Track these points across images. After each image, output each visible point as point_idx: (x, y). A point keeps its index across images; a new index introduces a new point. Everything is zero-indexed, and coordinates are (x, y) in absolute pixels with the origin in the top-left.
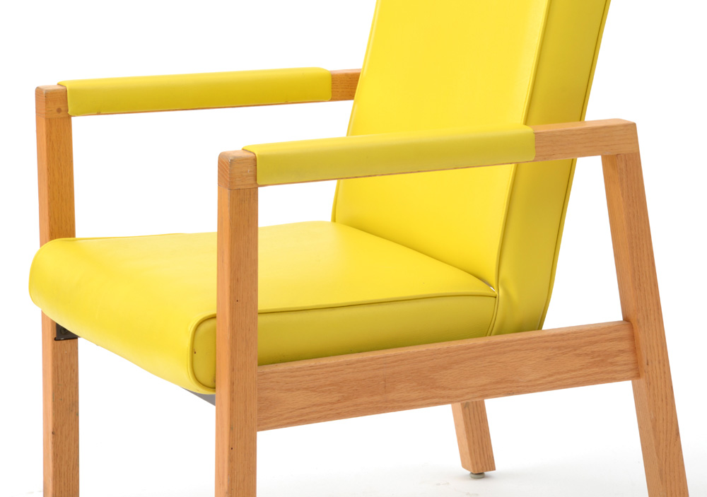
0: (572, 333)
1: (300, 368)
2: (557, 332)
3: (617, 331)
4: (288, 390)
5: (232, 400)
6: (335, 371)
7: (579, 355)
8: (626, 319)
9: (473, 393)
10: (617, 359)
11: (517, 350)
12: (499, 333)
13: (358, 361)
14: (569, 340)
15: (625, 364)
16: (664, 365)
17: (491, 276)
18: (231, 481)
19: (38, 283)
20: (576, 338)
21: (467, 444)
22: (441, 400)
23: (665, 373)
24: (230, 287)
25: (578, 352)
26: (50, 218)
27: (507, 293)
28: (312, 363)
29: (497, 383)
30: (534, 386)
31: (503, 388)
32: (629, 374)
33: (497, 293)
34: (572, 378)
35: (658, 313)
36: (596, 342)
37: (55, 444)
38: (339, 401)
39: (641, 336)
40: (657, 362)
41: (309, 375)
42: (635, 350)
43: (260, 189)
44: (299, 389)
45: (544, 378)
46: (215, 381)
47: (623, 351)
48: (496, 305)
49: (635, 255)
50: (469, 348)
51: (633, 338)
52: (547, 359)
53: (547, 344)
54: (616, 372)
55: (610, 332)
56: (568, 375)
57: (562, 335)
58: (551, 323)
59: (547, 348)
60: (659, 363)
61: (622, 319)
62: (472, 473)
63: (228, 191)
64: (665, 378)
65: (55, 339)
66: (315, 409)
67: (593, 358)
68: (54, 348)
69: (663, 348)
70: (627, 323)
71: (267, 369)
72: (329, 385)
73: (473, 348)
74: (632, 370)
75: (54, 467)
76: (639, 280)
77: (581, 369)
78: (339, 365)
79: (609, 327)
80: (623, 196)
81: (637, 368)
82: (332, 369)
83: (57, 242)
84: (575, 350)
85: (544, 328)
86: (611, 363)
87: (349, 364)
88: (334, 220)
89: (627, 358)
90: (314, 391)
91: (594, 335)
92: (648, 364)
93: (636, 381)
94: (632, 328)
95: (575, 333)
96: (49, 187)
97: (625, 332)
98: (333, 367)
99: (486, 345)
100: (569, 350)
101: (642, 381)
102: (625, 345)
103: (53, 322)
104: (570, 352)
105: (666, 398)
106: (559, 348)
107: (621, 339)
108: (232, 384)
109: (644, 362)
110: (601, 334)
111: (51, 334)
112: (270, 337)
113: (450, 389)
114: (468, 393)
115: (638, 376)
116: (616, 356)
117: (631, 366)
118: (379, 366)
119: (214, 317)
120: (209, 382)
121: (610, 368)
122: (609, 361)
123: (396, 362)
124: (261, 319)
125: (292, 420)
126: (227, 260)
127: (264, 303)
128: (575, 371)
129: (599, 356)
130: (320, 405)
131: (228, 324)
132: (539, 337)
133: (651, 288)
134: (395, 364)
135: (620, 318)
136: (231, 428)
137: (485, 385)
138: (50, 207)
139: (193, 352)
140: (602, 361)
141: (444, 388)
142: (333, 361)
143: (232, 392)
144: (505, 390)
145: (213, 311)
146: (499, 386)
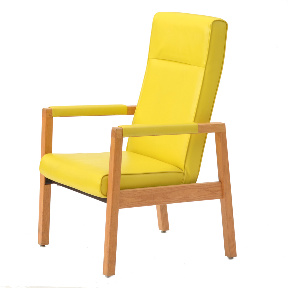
2: (201, 184)
3: (217, 184)
4: (127, 197)
5: (113, 199)
8: (220, 181)
9: (178, 200)
10: (217, 192)
12: (184, 184)
13: (147, 190)
15: (219, 194)
16: (230, 195)
17: (182, 167)
22: (169, 202)
23: (230, 197)
24: (114, 166)
25: (207, 190)
27: (187, 172)
28: (134, 190)
29: (184, 198)
32: (220, 197)
33: (184, 172)
36: (212, 187)
37: (43, 216)
38: (141, 201)
39: (224, 186)
40: (228, 193)
41: (133, 193)
42: (222, 190)
43: (123, 138)
44: (130, 197)
45: (197, 197)
46: (107, 194)
47: (219, 190)
48: (184, 175)
49: (224, 162)
51: (222, 186)
52: (198, 192)
53: (198, 187)
54: (216, 196)
56: (204, 197)
57: (203, 185)
58: (199, 181)
61: (218, 181)
62: (162, 231)
63: (115, 138)
65: (45, 184)
66: (134, 203)
67: (211, 192)
68: (44, 187)
71: (122, 191)
72: (139, 196)
73: (178, 187)
76: (225, 169)
77: (207, 195)
78: (141, 190)
79: (216, 183)
80: (221, 145)
81: (223, 195)
84: (206, 189)
85: (196, 183)
86: (216, 193)
87: (144, 190)
88: (127, 150)
89: (220, 192)
90: (134, 198)
94: (222, 183)
97: (220, 185)
99: (182, 187)
101: (224, 199)
102: (219, 188)
104: (204, 190)
105: (230, 204)
106: (202, 188)
107: (218, 187)
108: (113, 194)
109: (225, 194)
110: (213, 185)
112: (124, 181)
113: (171, 199)
114: (176, 201)
115: (223, 198)
117: (221, 195)
119: (107, 175)
120: (105, 194)
122: (215, 193)
124: (122, 176)
125: (128, 206)
126: (113, 158)
127: (122, 172)
128: (205, 195)
130: (136, 202)
131: (112, 177)
132: (195, 185)
133: (227, 172)
136: (112, 207)
139: (101, 185)
140: (213, 193)
143: (113, 197)
145: (108, 173)
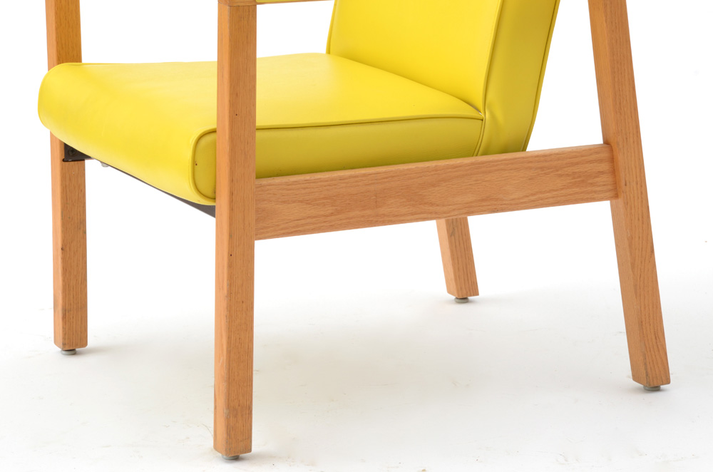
0: (555, 154)
1: (296, 182)
2: (540, 153)
3: (597, 153)
4: (284, 202)
5: (231, 209)
6: (329, 185)
7: (561, 176)
8: (606, 142)
9: (459, 209)
10: (596, 179)
11: (502, 170)
12: (485, 153)
13: (351, 177)
14: (551, 161)
15: (604, 185)
16: (641, 186)
17: (478, 100)
18: (230, 285)
19: (47, 106)
20: (558, 159)
21: (452, 270)
22: (429, 216)
23: (642, 193)
24: (230, 101)
25: (560, 172)
26: (57, 43)
27: (493, 116)
28: (307, 177)
29: (483, 200)
30: (517, 204)
31: (489, 205)
32: (608, 194)
33: (483, 116)
34: (553, 197)
35: (637, 136)
36: (577, 163)
37: (64, 259)
38: (332, 214)
39: (621, 158)
40: (634, 182)
41: (305, 188)
42: (614, 172)
43: (259, 7)
44: (294, 202)
45: (527, 196)
46: (215, 193)
47: (602, 173)
48: (483, 127)
49: (616, 79)
50: (457, 167)
51: (612, 160)
52: (530, 179)
53: (530, 165)
54: (595, 192)
55: (591, 154)
56: (549, 195)
57: (545, 156)
58: (534, 145)
59: (530, 168)
60: (637, 184)
61: (602, 142)
62: (457, 298)
63: (228, 7)
64: (642, 198)
65: (64, 160)
66: (309, 220)
67: (574, 178)
68: (62, 169)
69: (640, 170)
70: (606, 145)
71: (264, 182)
72: (324, 198)
73: (460, 166)
74: (610, 190)
75: (64, 281)
76: (620, 104)
77: (562, 189)
78: (332, 179)
79: (590, 150)
80: (606, 22)
81: (616, 188)
82: (326, 183)
83: (65, 67)
84: (557, 171)
85: (530, 148)
86: (591, 184)
87: (342, 179)
88: (329, 52)
89: (605, 179)
90: (309, 204)
91: (576, 157)
92: (626, 185)
93: (614, 201)
94: (611, 150)
95: (557, 154)
96: (56, 13)
97: (605, 155)
98: (327, 181)
99: (472, 164)
100: (551, 170)
101: (620, 201)
102: (605, 167)
103: (61, 142)
104: (552, 172)
105: (643, 217)
106: (542, 168)
107: (601, 161)
108: (231, 194)
109: (623, 183)
110: (582, 156)
111: (60, 154)
112: (267, 151)
113: (438, 205)
114: (454, 210)
115: (616, 196)
116: (596, 177)
117: (610, 187)
118: (370, 182)
119: (214, 131)
120: (209, 192)
121: (589, 189)
122: (589, 181)
123: (386, 178)
124: (259, 134)
125: (287, 231)
126: (226, 76)
127: (262, 118)
128: (556, 190)
129: (580, 177)
130: (315, 217)
131: (227, 137)
132: (523, 158)
133: (631, 113)
134: (386, 180)
135: (600, 141)
136: (231, 236)
137: (471, 202)
138: (57, 33)
139: (195, 164)
140: (583, 181)
141: (432, 204)
142: (327, 176)
143: (231, 202)
144: (489, 207)
145: (213, 126)
146: (484, 204)
